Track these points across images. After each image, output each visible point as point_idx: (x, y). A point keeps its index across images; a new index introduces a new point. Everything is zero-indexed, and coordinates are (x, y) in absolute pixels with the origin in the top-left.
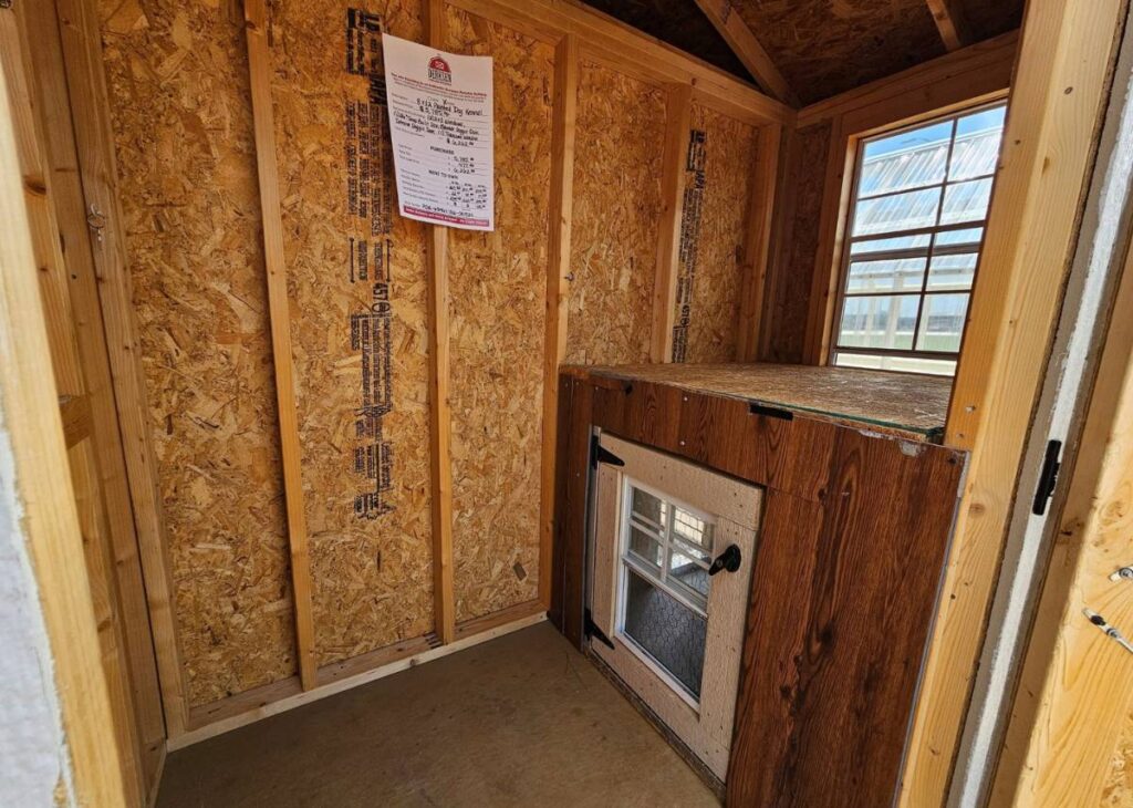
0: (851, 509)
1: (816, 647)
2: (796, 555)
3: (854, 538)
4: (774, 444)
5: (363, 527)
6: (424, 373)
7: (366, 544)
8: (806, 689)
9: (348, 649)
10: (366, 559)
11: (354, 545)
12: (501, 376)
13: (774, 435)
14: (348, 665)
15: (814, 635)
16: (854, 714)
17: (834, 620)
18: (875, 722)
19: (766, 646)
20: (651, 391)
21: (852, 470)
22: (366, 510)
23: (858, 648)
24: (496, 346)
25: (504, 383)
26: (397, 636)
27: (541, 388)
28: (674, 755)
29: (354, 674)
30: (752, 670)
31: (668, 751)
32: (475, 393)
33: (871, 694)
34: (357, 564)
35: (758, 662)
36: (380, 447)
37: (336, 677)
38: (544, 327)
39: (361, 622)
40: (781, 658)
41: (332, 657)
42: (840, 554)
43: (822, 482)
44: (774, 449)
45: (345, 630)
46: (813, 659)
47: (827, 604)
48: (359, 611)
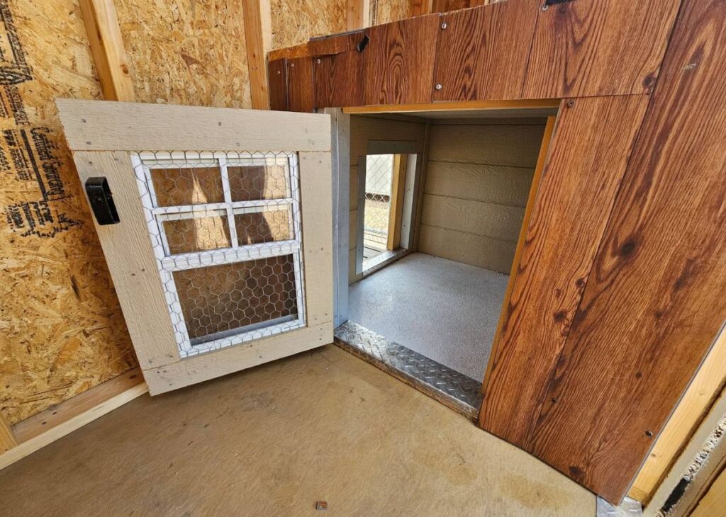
0: (695, 84)
1: (609, 263)
2: (594, 171)
3: (693, 122)
4: (579, 37)
5: (36, 248)
6: (77, 28)
7: (46, 269)
8: (589, 307)
9: (59, 393)
10: (52, 288)
11: (25, 272)
12: (196, 62)
13: (581, 24)
14: (63, 409)
15: (610, 251)
16: (652, 318)
17: (641, 228)
18: (682, 317)
19: (542, 278)
20: (394, 34)
21: (710, 28)
22: (33, 225)
23: (673, 249)
24: (184, 17)
25: (202, 71)
26: (126, 364)
27: (247, 88)
28: (423, 396)
29: (74, 416)
30: (519, 307)
31: (417, 394)
32: (166, 78)
33: (681, 293)
34: (41, 295)
35: (529, 296)
36: (29, 136)
37: (46, 426)
38: (241, 9)
39: (69, 360)
40: (560, 285)
41: (35, 406)
42: (666, 148)
43: (654, 63)
44: (577, 45)
45: (48, 373)
46: (602, 276)
47: (635, 212)
48: (64, 348)
